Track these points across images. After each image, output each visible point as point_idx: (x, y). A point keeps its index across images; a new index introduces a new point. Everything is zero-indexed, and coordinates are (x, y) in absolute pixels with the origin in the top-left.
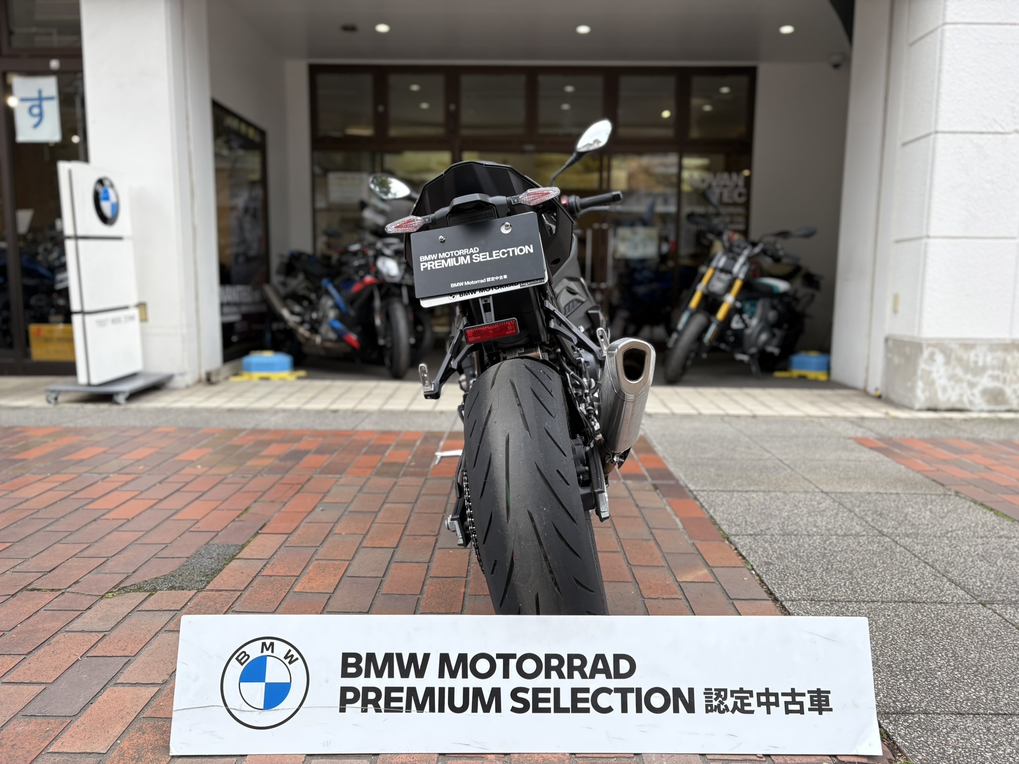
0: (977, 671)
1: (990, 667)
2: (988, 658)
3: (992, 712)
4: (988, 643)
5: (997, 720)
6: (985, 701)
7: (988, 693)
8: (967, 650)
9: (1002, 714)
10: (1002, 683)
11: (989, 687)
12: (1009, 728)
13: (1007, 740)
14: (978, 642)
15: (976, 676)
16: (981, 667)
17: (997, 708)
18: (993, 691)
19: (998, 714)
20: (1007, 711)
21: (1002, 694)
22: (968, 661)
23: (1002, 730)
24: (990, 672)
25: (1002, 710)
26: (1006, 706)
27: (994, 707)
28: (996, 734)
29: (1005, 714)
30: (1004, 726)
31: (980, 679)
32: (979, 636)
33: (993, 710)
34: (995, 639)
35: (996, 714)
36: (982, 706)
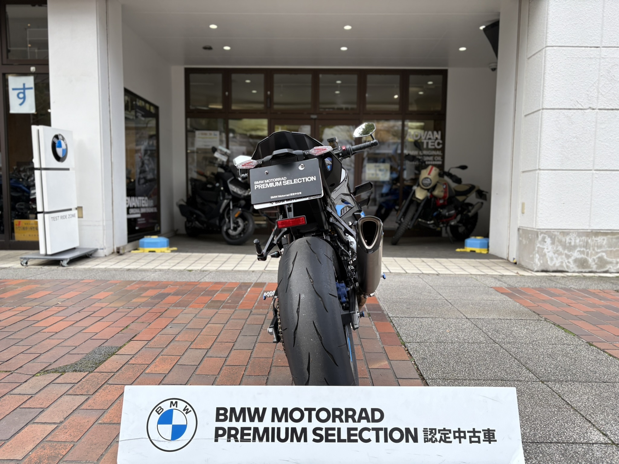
0: (528, 419)
1: (536, 416)
2: (536, 412)
3: (530, 441)
4: (539, 403)
5: (532, 445)
6: (528, 435)
7: (531, 431)
8: (526, 407)
9: (536, 442)
10: (541, 425)
11: (532, 428)
12: (537, 450)
13: (534, 456)
14: (533, 403)
15: (527, 421)
16: (531, 417)
17: (534, 439)
18: (534, 430)
19: (533, 442)
20: (539, 440)
21: (539, 431)
22: (524, 413)
23: (533, 451)
24: (536, 419)
25: (536, 440)
26: (540, 438)
27: (532, 438)
28: (529, 453)
29: (538, 442)
30: (535, 449)
31: (529, 423)
32: (535, 399)
33: (531, 440)
34: (543, 401)
35: (532, 442)
36: (526, 438)
